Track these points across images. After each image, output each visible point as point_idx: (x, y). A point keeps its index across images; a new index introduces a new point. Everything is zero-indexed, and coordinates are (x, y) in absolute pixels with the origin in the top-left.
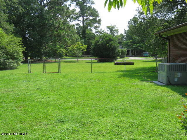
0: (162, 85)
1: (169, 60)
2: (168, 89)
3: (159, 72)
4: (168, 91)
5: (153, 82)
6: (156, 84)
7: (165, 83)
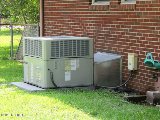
0: (36, 91)
1: (44, 30)
2: (53, 100)
3: (26, 59)
4: (55, 106)
5: (13, 86)
6: (22, 89)
7: (44, 85)
